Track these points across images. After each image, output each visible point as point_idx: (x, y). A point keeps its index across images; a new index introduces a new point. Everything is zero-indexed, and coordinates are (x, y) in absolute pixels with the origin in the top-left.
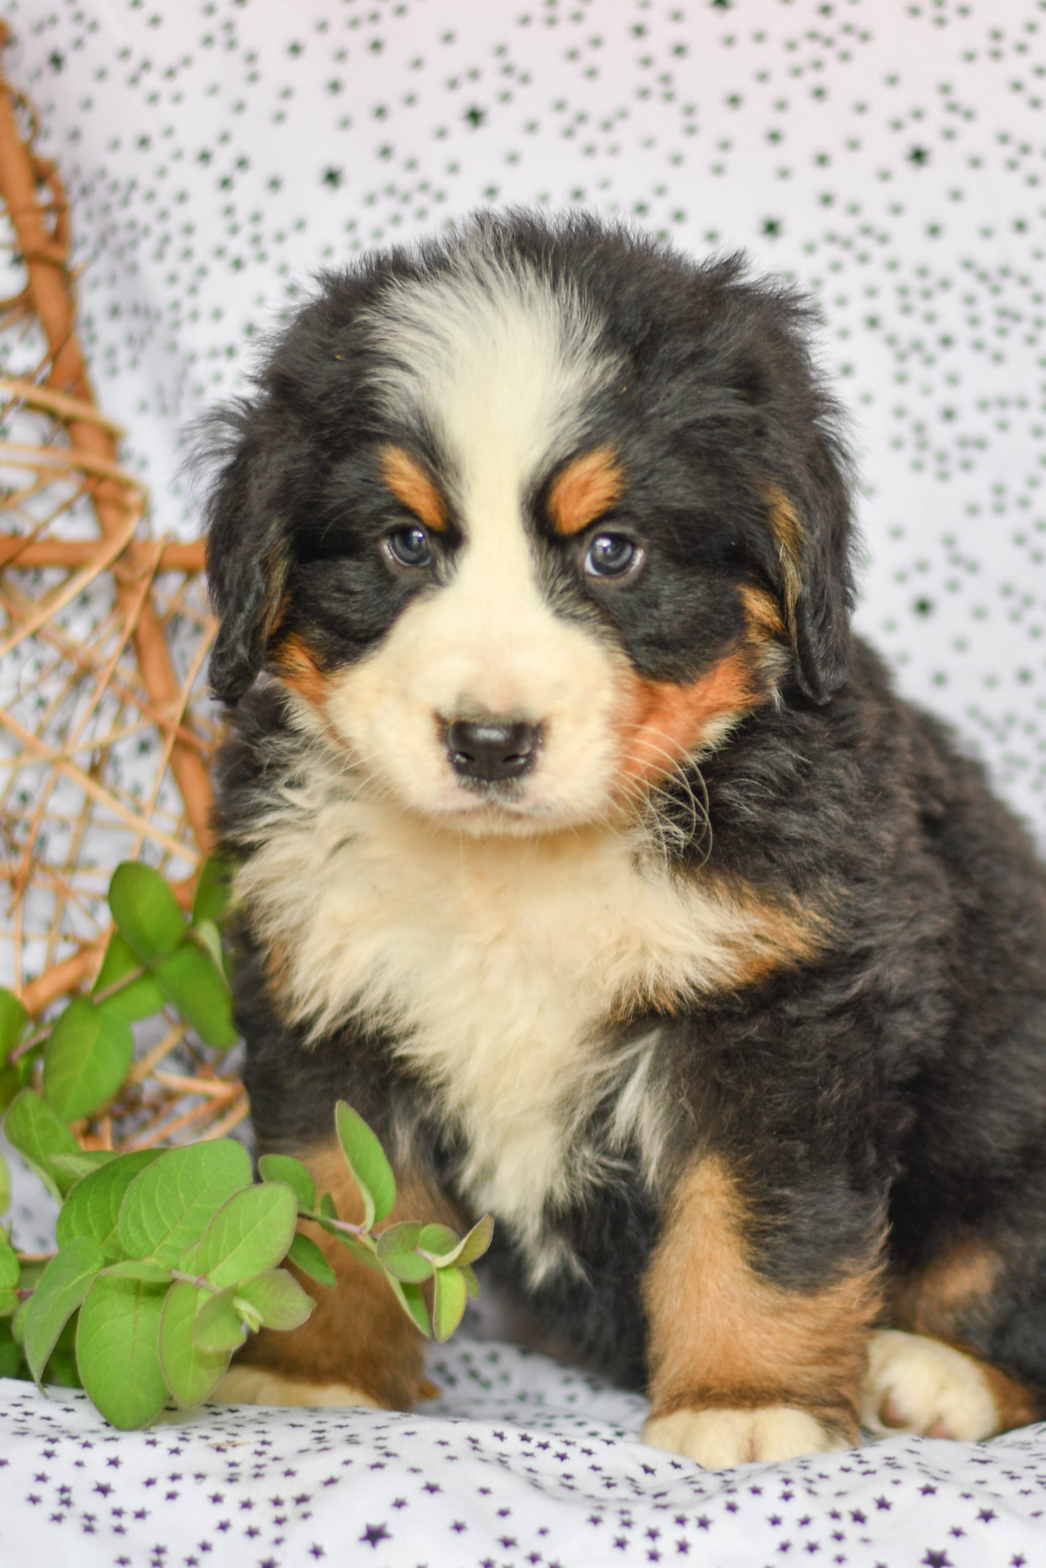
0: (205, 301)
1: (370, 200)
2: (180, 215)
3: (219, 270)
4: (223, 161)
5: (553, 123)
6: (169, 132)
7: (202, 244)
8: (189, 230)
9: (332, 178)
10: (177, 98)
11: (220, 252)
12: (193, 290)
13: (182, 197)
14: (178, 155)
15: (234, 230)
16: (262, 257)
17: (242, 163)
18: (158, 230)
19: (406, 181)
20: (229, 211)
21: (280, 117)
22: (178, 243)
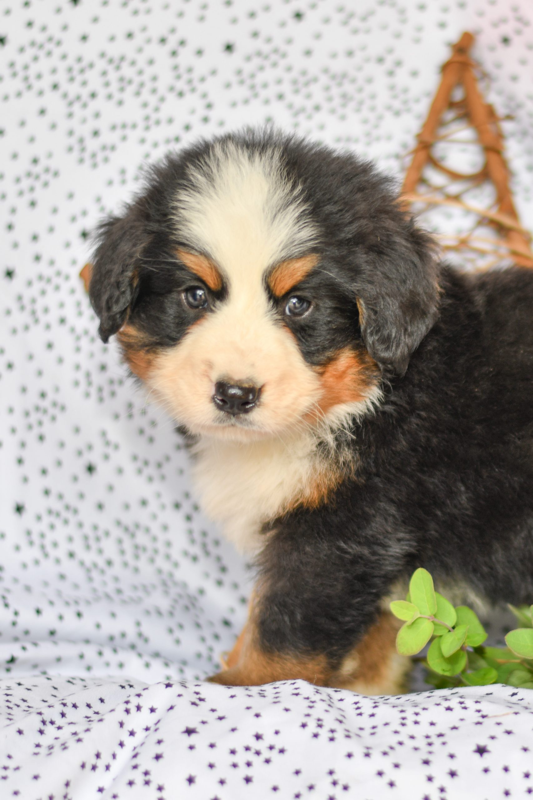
0: (163, 115)
1: (248, 59)
2: (149, 71)
3: (171, 98)
4: (172, 42)
5: (337, 18)
6: (144, 29)
7: (162, 86)
8: (154, 78)
9: (229, 48)
10: (148, 11)
11: (172, 89)
12: (157, 109)
13: (151, 62)
14: (149, 41)
15: (179, 77)
16: (193, 90)
17: (182, 43)
18: (137, 80)
19: (266, 48)
20: (176, 68)
21: (202, 19)
22: (149, 85)
